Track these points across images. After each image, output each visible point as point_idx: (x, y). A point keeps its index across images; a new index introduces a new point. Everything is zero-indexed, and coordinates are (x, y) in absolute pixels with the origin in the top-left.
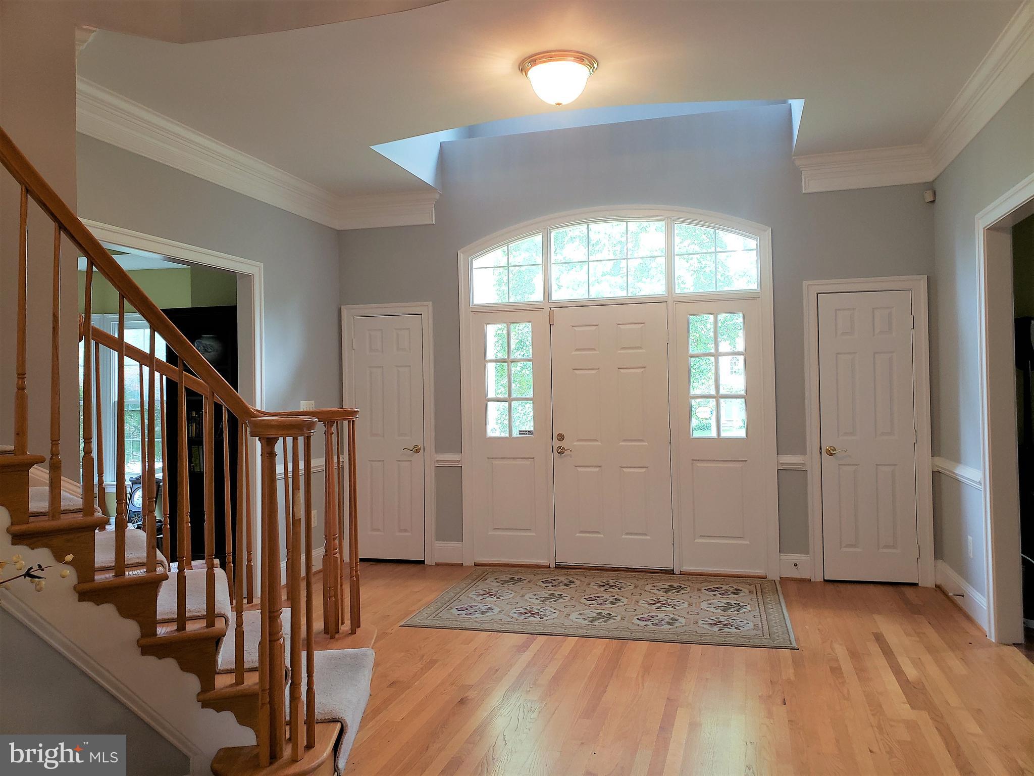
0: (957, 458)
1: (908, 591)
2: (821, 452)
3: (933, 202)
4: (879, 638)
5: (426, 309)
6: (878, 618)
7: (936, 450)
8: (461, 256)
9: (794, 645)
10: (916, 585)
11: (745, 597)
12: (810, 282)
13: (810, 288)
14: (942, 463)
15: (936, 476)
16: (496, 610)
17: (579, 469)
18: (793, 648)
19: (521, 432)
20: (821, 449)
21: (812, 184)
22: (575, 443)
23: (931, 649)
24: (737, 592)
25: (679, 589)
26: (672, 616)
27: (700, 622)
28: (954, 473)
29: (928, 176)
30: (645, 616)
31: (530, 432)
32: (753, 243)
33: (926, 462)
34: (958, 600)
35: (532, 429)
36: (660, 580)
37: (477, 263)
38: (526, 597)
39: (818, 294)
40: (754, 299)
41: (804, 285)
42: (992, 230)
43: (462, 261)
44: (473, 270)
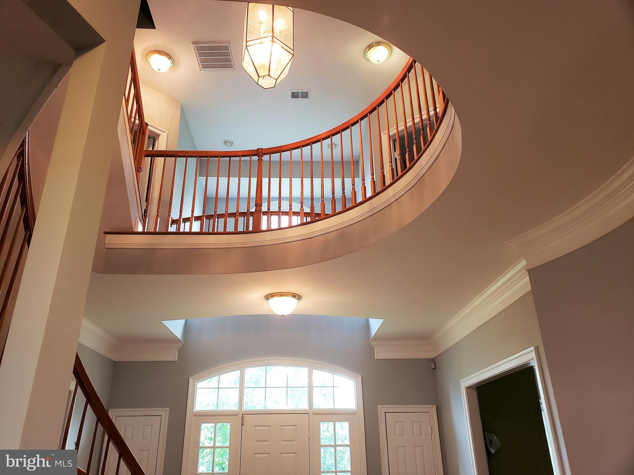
3: (435, 368)
5: (165, 413)
8: (191, 381)
12: (381, 406)
13: (382, 409)
21: (380, 355)
29: (432, 355)
32: (351, 383)
37: (200, 385)
39: (385, 413)
40: (354, 414)
41: (378, 407)
42: (469, 388)
43: (191, 383)
44: (197, 389)
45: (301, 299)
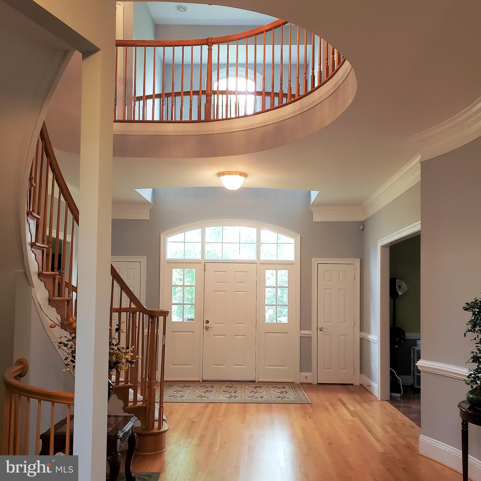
0: (369, 332)
1: (350, 387)
2: (317, 330)
3: (363, 229)
4: (340, 400)
5: (143, 260)
6: (339, 394)
7: (361, 329)
8: (162, 236)
9: (310, 402)
10: (353, 384)
11: (287, 389)
12: (315, 259)
13: (315, 261)
14: (364, 335)
15: (362, 339)
16: (186, 396)
17: (215, 336)
18: (310, 404)
19: (188, 320)
20: (317, 328)
21: (317, 218)
22: (214, 325)
23: (358, 403)
24: (284, 388)
25: (260, 387)
26: (261, 396)
27: (273, 397)
28: (368, 338)
29: (362, 219)
30: (250, 396)
31: (192, 320)
32: (292, 241)
33: (358, 334)
34: (368, 388)
35: (193, 318)
36: (251, 384)
37: (169, 239)
38: (196, 391)
39: (318, 264)
40: (293, 264)
41: (312, 260)
42: (383, 247)
43: (162, 238)
44: (168, 243)
45: (247, 176)
